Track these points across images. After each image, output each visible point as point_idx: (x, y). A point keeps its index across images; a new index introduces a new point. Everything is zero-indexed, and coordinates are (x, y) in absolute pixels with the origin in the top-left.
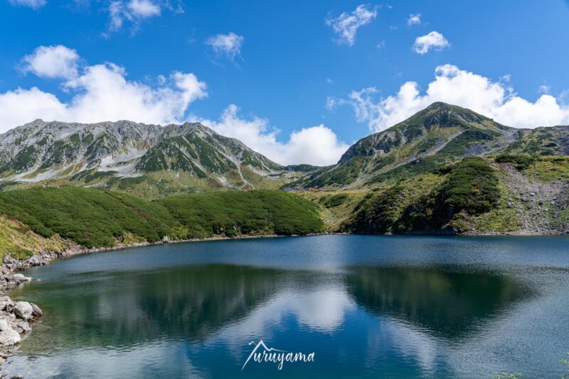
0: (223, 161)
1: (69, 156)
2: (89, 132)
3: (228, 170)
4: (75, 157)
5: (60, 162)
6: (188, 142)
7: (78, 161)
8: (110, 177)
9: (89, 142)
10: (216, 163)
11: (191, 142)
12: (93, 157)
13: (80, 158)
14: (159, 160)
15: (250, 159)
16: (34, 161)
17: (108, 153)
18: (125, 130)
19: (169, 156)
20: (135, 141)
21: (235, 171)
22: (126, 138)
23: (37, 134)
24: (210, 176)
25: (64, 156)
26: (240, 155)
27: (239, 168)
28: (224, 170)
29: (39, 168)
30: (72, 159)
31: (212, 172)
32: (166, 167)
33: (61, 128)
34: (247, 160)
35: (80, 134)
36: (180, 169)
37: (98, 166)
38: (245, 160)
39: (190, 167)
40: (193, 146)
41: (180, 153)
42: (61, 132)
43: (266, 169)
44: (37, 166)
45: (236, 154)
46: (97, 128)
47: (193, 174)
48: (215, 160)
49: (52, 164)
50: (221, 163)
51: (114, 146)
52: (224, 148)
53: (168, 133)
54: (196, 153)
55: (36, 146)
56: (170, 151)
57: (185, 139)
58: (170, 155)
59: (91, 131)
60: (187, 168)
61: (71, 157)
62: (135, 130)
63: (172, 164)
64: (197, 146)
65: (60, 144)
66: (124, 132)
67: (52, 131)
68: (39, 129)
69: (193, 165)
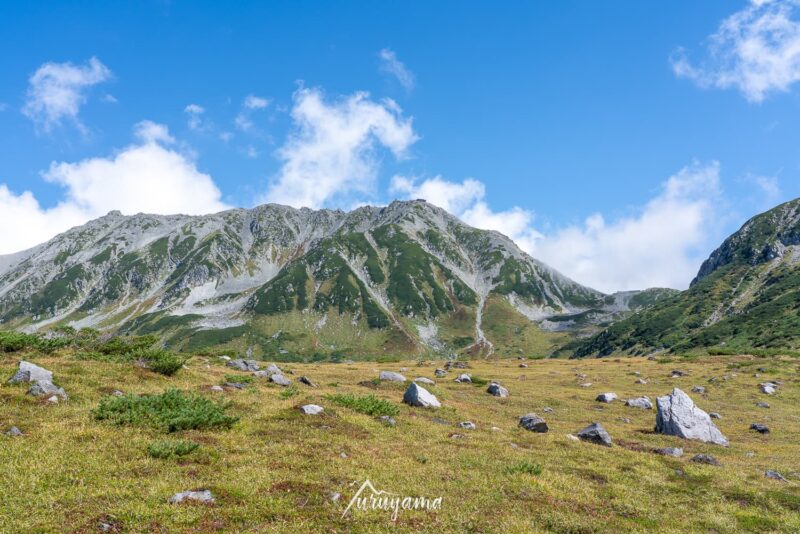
0: (445, 286)
1: (137, 283)
2: (190, 232)
3: (450, 308)
4: (148, 285)
5: (116, 297)
6: (374, 244)
7: (150, 294)
8: (181, 327)
9: (182, 254)
10: (425, 292)
11: (380, 245)
12: (177, 285)
13: (158, 285)
14: (291, 288)
15: (518, 278)
16: (73, 295)
17: (211, 274)
18: (263, 224)
19: (317, 278)
20: (278, 248)
21: (468, 309)
22: (262, 241)
23: (100, 242)
24: (397, 323)
25: (129, 285)
26: (495, 271)
27: (481, 303)
28: (440, 306)
29: (78, 310)
30: (141, 290)
31: (407, 313)
32: (302, 304)
33: (146, 227)
34: (508, 280)
35: (172, 238)
36: (331, 308)
37: (178, 305)
38: (502, 283)
39: (358, 302)
40: (383, 255)
41: (346, 270)
42: (146, 234)
43: (551, 303)
44: (75, 306)
45: (487, 268)
46: (210, 223)
47: (359, 318)
48: (425, 284)
49: (100, 301)
50: (438, 293)
51: (229, 261)
52: (465, 255)
53: (352, 227)
54: (385, 270)
55: (87, 266)
56: (323, 267)
57: (369, 237)
58: (319, 276)
59: (194, 230)
60: (348, 304)
61: (139, 285)
62: (287, 222)
63: (319, 297)
64: (391, 253)
65: (129, 260)
66: (261, 229)
67: (128, 232)
68: (109, 230)
69: (365, 296)
